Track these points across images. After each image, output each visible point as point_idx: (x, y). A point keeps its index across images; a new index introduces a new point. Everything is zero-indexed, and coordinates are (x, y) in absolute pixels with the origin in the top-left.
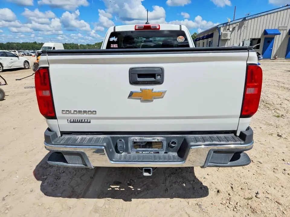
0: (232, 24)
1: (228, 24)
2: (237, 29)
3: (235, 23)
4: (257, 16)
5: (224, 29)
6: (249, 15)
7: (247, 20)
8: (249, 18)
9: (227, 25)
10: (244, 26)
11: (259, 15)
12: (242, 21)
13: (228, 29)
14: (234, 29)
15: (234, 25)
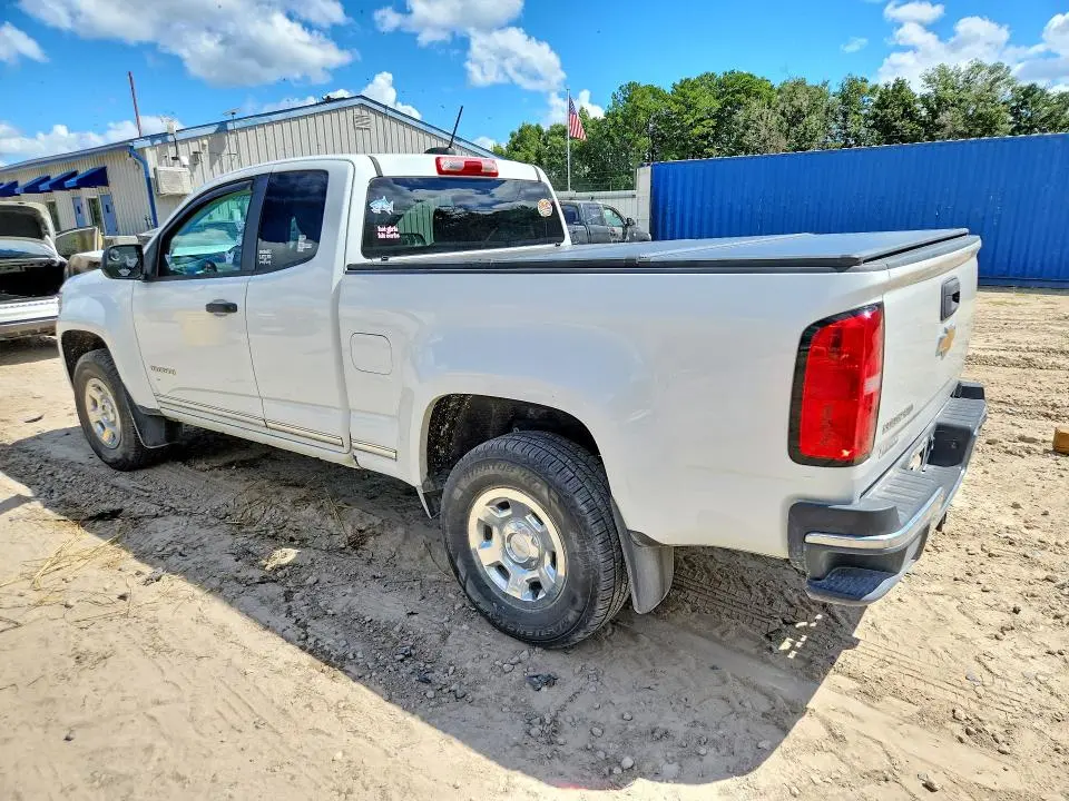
0: (186, 141)
1: (170, 139)
2: (205, 158)
3: (195, 139)
4: (259, 121)
5: (161, 158)
6: (236, 117)
7: (232, 132)
8: (238, 125)
9: (166, 142)
10: (226, 151)
11: (266, 120)
12: (216, 132)
13: (175, 159)
14: (195, 157)
15: (194, 147)
